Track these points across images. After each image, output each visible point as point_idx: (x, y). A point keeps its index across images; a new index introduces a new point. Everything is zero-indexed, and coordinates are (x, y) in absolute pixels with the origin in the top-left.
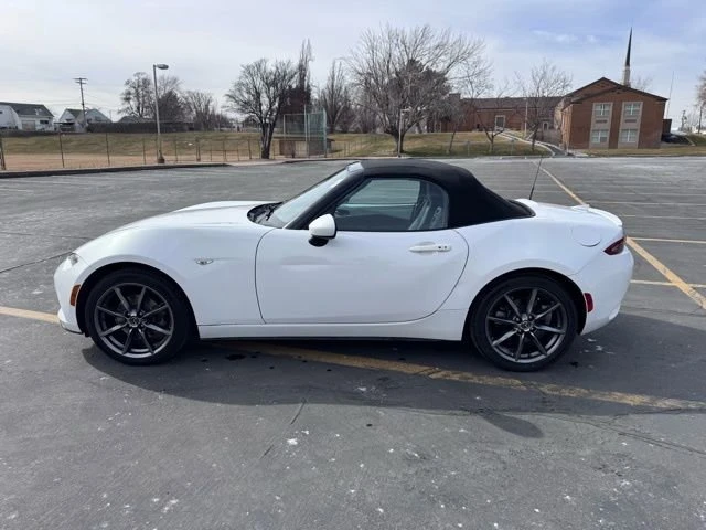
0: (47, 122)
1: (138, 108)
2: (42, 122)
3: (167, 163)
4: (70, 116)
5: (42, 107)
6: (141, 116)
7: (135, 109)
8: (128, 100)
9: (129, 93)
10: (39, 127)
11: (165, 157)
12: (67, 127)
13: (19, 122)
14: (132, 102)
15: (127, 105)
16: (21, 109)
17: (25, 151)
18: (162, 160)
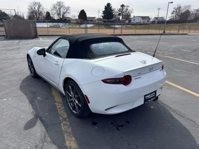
0: (148, 21)
1: (176, 16)
2: (147, 21)
3: (166, 33)
4: (155, 19)
5: (148, 17)
6: (176, 18)
7: (174, 16)
8: (173, 13)
9: (174, 11)
10: (146, 22)
11: (166, 31)
12: (153, 22)
13: (142, 21)
14: (174, 14)
15: (172, 15)
16: (143, 18)
17: (141, 29)
18: (164, 32)
